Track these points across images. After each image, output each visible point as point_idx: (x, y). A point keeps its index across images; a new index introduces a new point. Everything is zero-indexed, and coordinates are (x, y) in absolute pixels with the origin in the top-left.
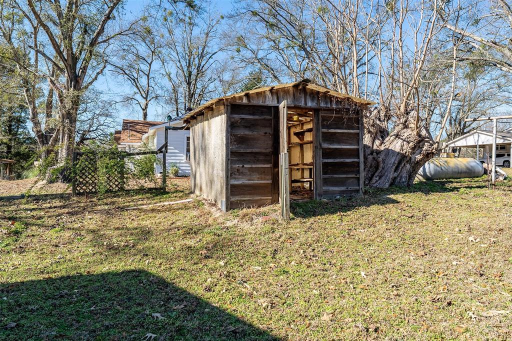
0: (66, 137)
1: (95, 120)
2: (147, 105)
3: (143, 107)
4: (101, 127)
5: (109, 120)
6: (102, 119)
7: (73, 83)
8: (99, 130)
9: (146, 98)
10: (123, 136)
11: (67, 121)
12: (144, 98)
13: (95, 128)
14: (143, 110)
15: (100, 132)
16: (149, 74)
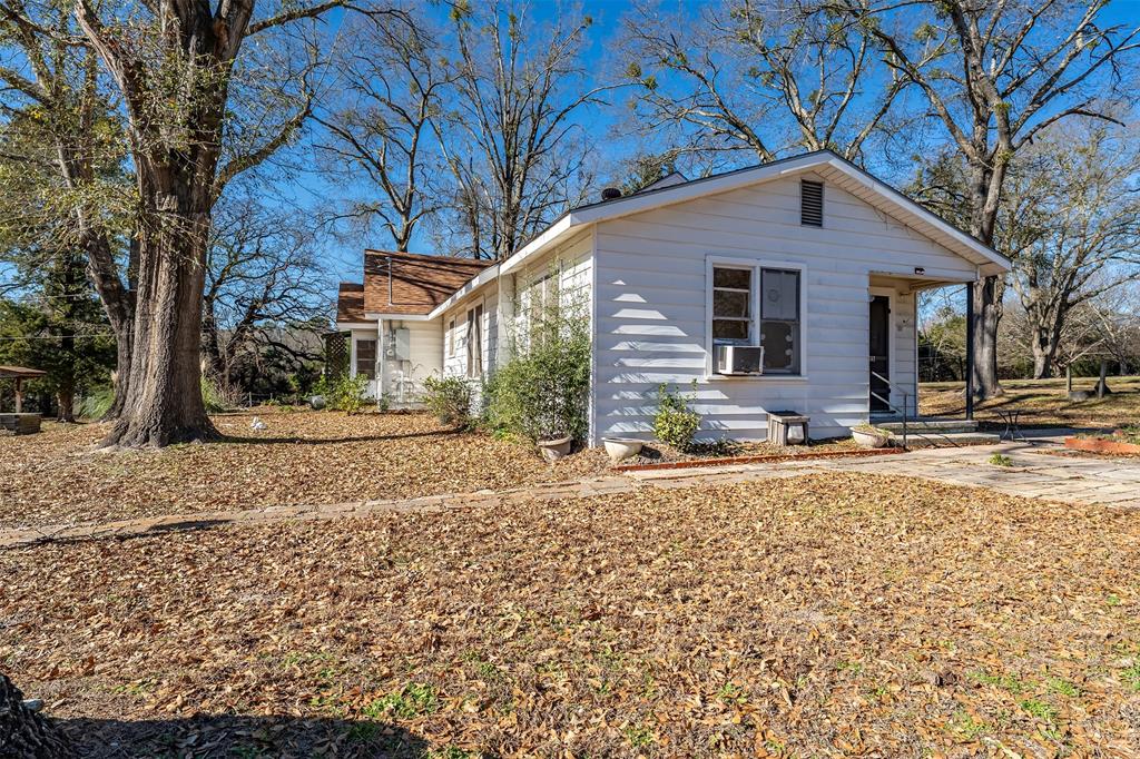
0: (163, 276)
1: (279, 276)
2: (408, 229)
3: (400, 235)
4: (293, 293)
5: (309, 275)
6: (294, 273)
7: (193, 40)
8: (288, 299)
9: (406, 214)
10: (370, 295)
11: (168, 202)
12: (402, 213)
13: (278, 294)
14: (400, 242)
15: (289, 303)
16: (414, 151)
